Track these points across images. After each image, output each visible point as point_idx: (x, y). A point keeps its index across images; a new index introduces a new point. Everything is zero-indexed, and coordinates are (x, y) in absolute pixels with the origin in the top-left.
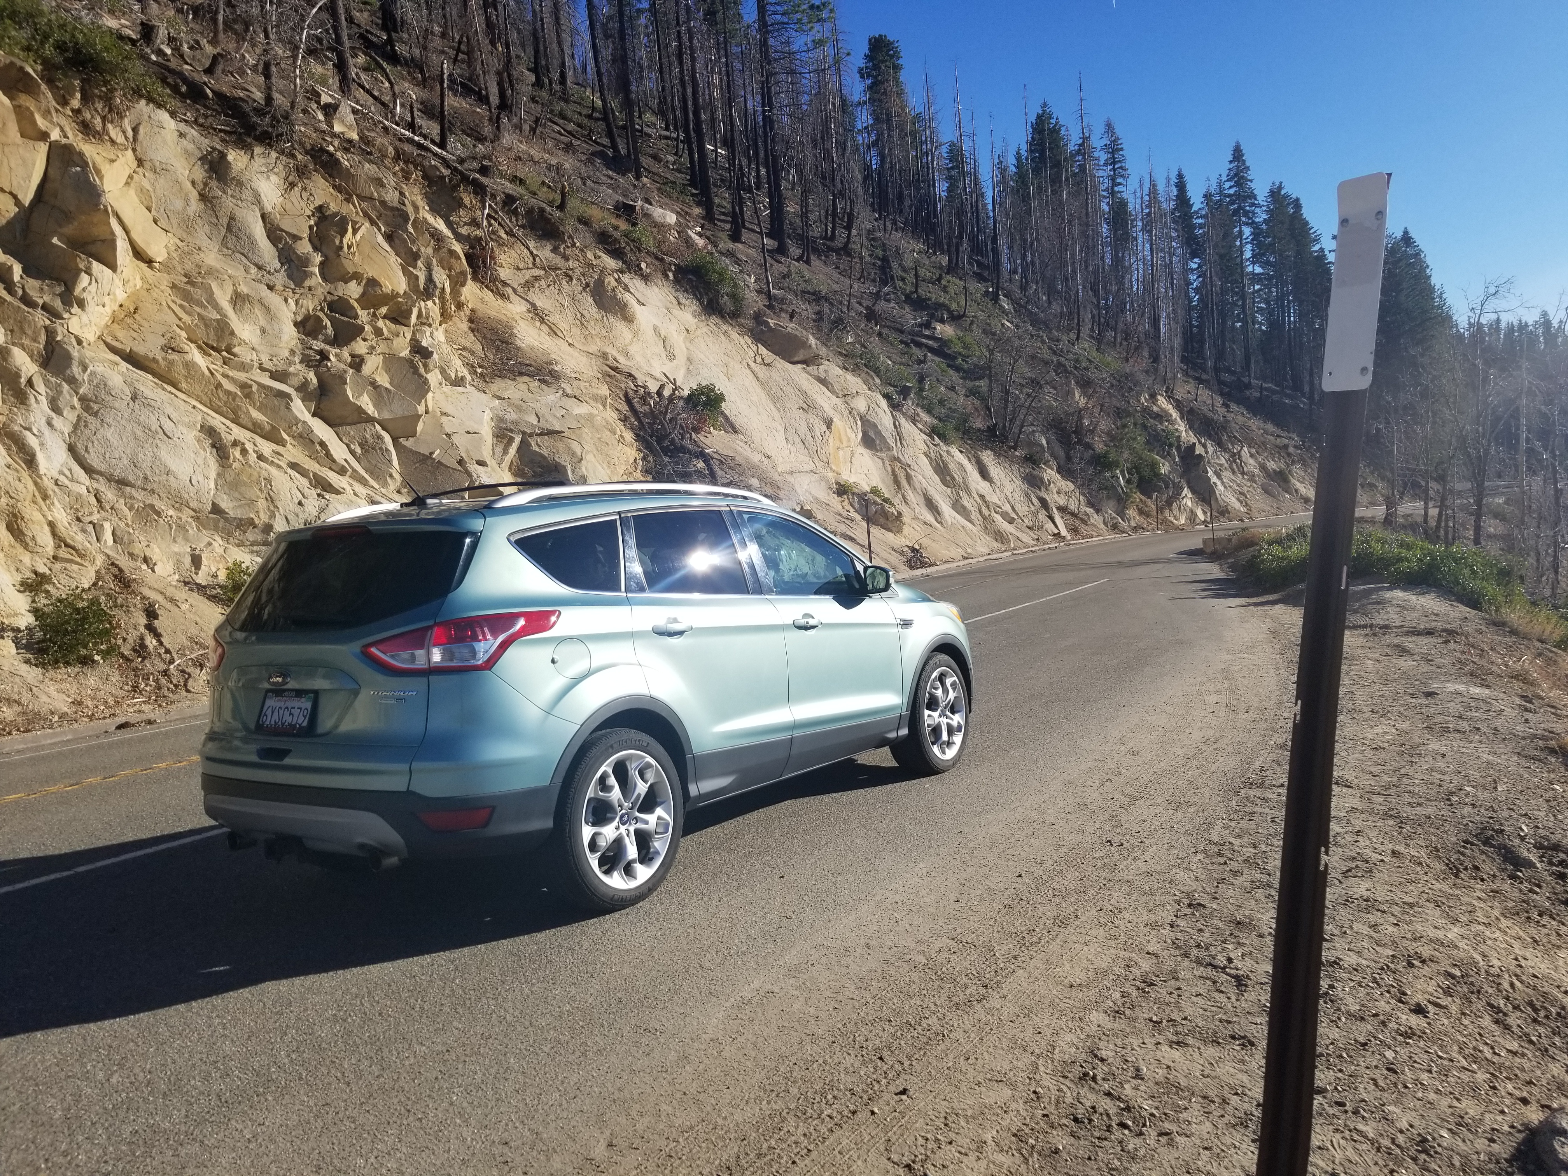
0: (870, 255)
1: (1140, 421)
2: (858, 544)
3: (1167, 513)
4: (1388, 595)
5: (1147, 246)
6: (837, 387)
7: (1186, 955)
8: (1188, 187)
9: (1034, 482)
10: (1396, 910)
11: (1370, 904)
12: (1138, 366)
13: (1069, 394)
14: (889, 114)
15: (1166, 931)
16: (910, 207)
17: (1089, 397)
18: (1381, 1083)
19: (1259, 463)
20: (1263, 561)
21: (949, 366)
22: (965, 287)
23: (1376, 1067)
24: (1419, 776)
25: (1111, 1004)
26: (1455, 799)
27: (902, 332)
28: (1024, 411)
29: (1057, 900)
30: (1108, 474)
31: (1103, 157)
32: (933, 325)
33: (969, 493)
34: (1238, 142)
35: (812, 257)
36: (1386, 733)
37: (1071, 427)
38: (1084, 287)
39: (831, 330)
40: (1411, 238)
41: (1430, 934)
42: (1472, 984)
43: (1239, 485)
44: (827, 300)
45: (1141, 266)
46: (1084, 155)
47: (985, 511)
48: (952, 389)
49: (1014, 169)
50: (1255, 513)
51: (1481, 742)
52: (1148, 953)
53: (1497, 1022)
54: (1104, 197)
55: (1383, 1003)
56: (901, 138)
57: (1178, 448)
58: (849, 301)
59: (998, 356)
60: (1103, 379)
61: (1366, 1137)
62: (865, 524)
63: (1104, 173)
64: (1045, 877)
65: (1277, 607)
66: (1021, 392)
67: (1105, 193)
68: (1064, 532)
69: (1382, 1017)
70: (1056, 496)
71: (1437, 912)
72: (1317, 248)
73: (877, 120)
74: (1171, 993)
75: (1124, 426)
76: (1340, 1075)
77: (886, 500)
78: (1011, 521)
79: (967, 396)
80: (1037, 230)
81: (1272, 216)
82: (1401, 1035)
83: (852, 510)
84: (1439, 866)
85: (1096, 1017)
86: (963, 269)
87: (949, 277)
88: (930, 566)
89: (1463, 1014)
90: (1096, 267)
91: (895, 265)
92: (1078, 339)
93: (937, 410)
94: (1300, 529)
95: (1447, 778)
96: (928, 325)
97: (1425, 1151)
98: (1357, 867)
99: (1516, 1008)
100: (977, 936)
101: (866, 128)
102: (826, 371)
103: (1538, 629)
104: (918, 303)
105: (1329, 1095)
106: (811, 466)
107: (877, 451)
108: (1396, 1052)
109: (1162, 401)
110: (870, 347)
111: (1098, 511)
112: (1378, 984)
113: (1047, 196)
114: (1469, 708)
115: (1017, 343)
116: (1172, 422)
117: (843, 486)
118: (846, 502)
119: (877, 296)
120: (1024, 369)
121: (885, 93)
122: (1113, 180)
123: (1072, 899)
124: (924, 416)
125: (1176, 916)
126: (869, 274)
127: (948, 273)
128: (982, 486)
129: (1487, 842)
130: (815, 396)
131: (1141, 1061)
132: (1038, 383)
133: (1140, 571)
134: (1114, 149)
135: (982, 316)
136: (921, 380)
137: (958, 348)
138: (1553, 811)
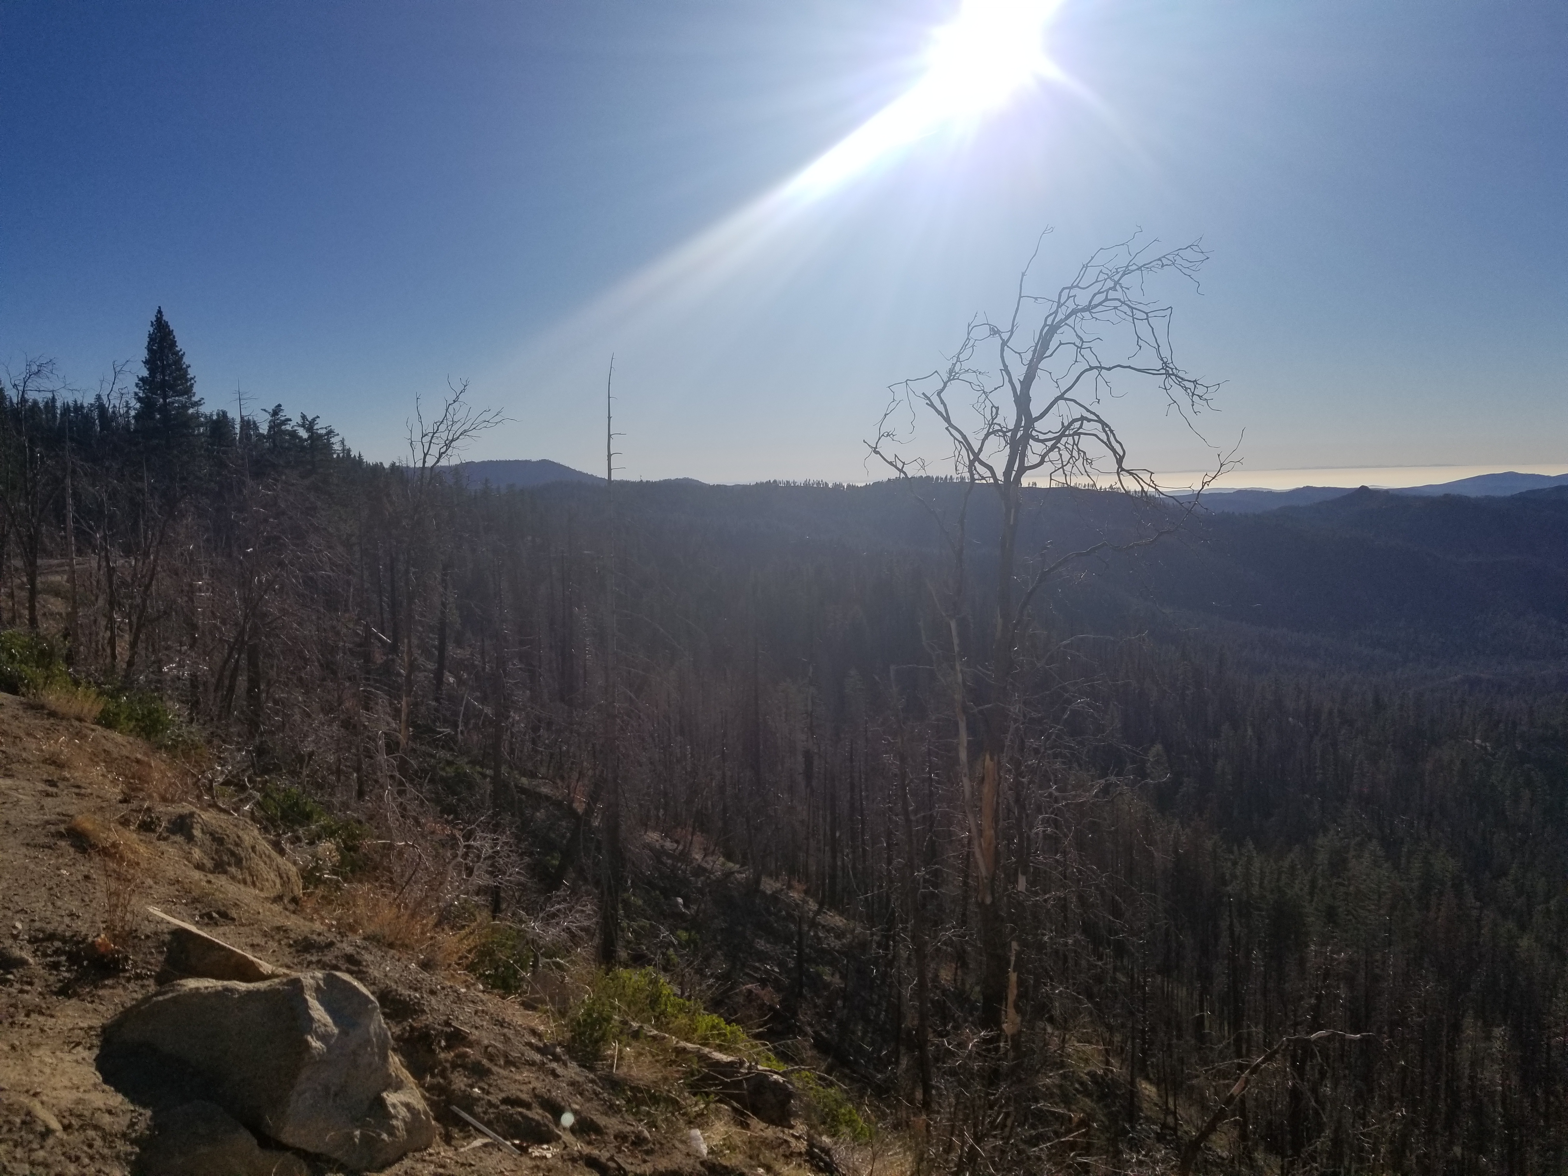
103: (75, 708)
138: (53, 897)
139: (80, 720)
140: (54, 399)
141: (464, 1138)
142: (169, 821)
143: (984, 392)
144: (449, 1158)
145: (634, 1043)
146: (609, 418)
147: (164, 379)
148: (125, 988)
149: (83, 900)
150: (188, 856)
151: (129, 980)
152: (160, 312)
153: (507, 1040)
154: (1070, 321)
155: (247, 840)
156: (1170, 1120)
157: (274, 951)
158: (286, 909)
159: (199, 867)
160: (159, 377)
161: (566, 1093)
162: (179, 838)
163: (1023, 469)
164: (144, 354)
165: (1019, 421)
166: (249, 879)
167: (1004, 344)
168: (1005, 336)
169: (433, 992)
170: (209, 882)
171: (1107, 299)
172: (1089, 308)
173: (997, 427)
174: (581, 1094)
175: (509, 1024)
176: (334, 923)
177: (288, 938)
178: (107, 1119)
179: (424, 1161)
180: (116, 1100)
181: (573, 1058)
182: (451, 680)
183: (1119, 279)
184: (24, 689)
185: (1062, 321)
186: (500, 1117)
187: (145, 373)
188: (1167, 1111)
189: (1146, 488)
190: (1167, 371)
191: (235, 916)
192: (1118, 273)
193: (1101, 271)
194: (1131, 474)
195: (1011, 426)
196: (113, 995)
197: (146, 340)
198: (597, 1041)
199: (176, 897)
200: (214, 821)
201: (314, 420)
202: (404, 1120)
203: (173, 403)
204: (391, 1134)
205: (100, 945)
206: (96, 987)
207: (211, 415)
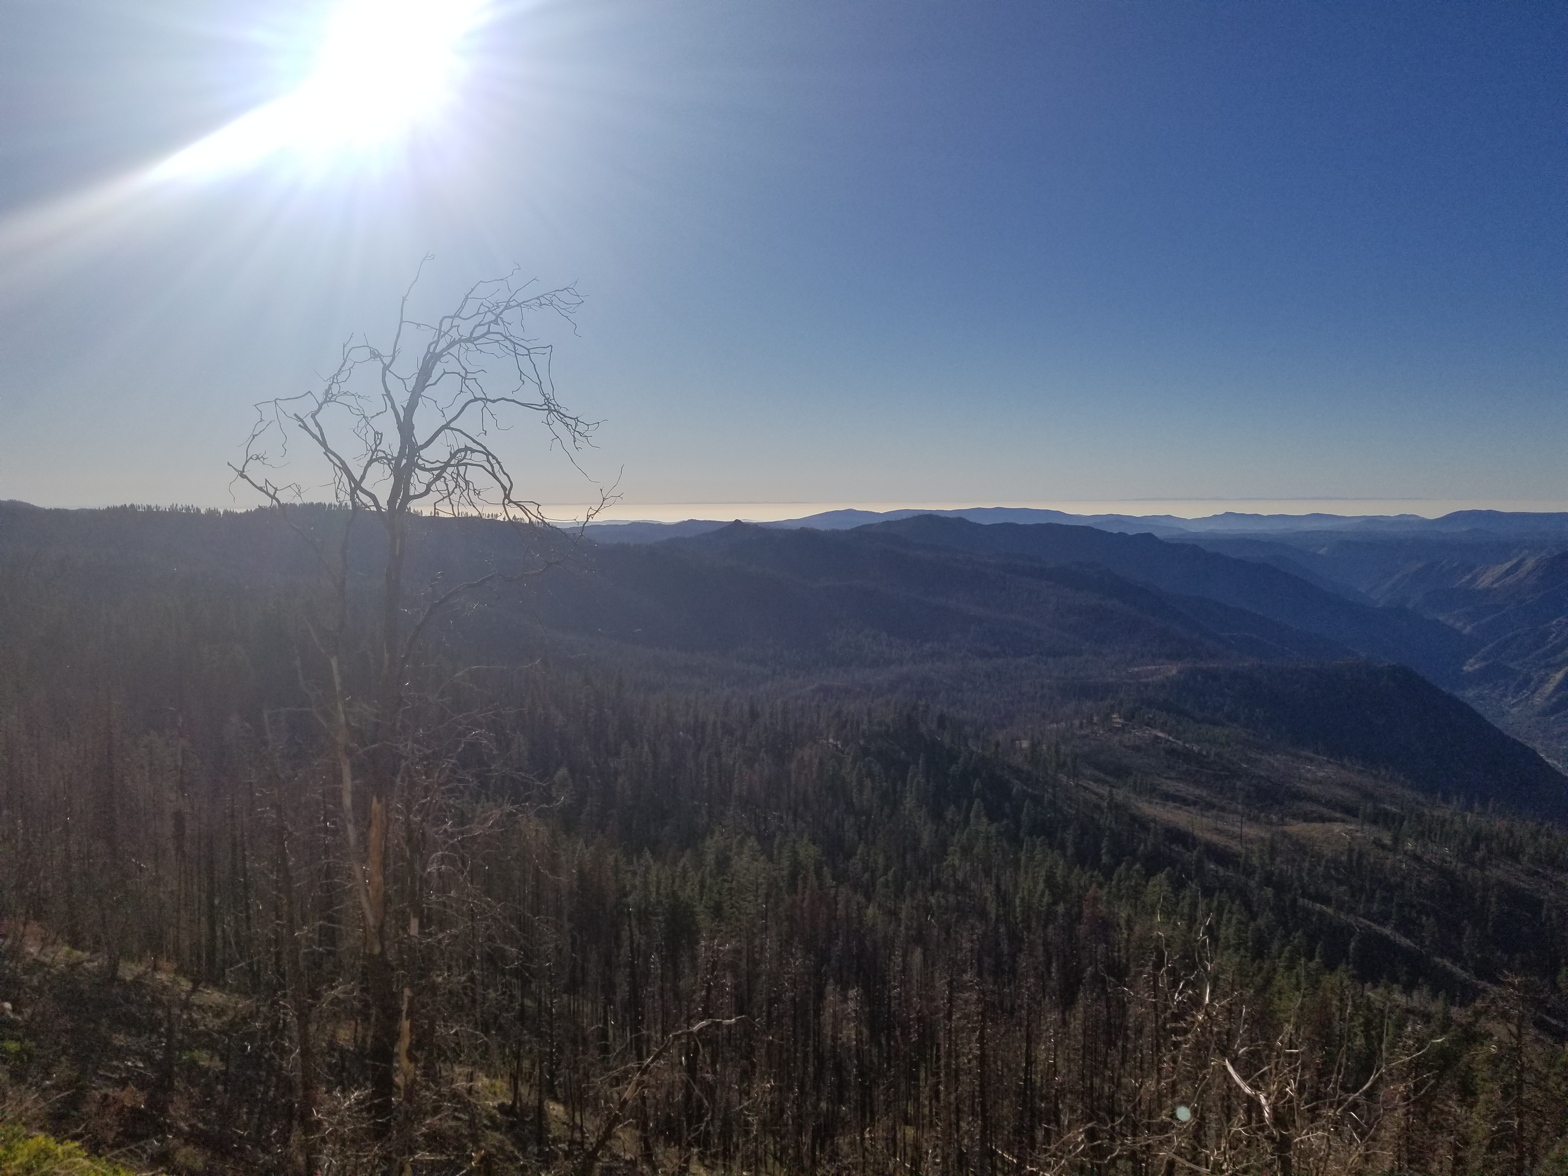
143: (364, 417)
154: (454, 350)
156: (577, 1136)
163: (408, 498)
165: (402, 448)
167: (386, 368)
168: (387, 361)
171: (489, 332)
172: (471, 340)
173: (381, 454)
183: (501, 313)
185: (444, 350)
188: (573, 1127)
189: (534, 519)
190: (550, 407)
192: (498, 307)
193: (482, 304)
194: (519, 506)
195: (396, 455)
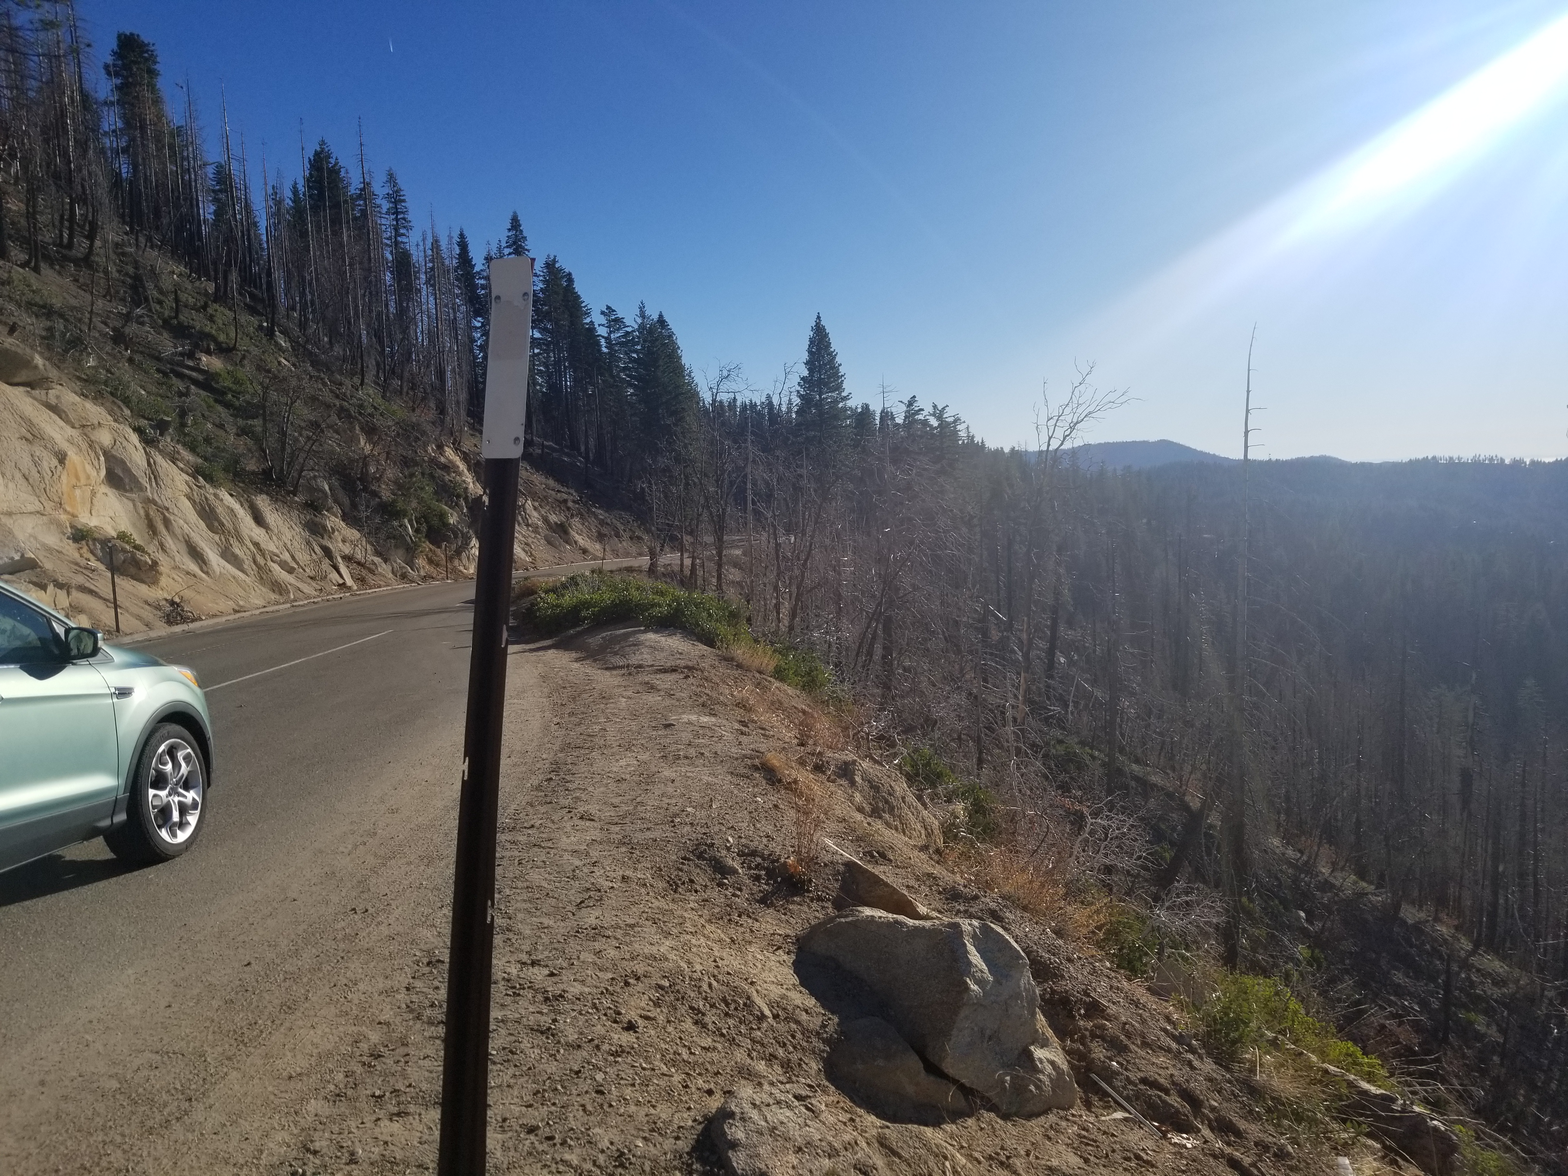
0: (119, 271)
1: (427, 471)
2: (100, 597)
3: (456, 562)
4: (642, 637)
5: (431, 299)
6: (72, 416)
7: (418, 1017)
8: (470, 247)
9: (316, 529)
10: (619, 933)
11: (598, 932)
12: (425, 416)
13: (354, 439)
14: (143, 121)
15: (402, 996)
16: (170, 224)
17: (375, 444)
18: (589, 1108)
19: (542, 516)
20: (539, 609)
21: (216, 401)
22: (235, 318)
23: (587, 1092)
24: (652, 801)
25: (332, 1087)
26: (678, 820)
27: (158, 359)
28: (303, 455)
29: (287, 984)
30: (396, 523)
31: (386, 206)
32: (197, 356)
33: (240, 539)
34: (515, 213)
35: (42, 264)
36: (628, 765)
37: (356, 474)
38: (368, 333)
39: (66, 351)
40: (664, 321)
41: (646, 951)
42: (678, 991)
43: (524, 536)
44: (62, 316)
45: (425, 318)
46: (365, 200)
47: (259, 559)
48: (221, 426)
49: (291, 203)
50: (539, 563)
51: (704, 766)
52: (380, 1023)
53: (696, 1023)
54: (387, 245)
55: (599, 1027)
56: (158, 150)
57: (466, 499)
58: (90, 319)
59: (273, 395)
60: (389, 427)
61: (571, 1166)
62: (109, 575)
63: (386, 222)
64: (278, 961)
65: (551, 652)
66: (301, 435)
67: (388, 242)
68: (349, 582)
69: (596, 1042)
70: (340, 545)
71: (654, 929)
72: (588, 320)
73: (128, 124)
74: (398, 1061)
75: (412, 475)
76: (553, 1108)
77: (137, 547)
78: (291, 571)
79: (238, 435)
80: (316, 269)
81: (548, 286)
82: (612, 1055)
83: (92, 558)
84: (661, 885)
85: (315, 1106)
86: (233, 299)
87: (216, 306)
88: (193, 621)
89: (669, 1022)
90: (379, 314)
91: (150, 285)
92: (362, 384)
93: (202, 448)
94: (572, 578)
95: (673, 801)
96: (191, 355)
97: (622, 1165)
98: (590, 897)
99: (713, 1006)
100: (188, 1043)
101: (114, 131)
102: (58, 397)
103: (757, 663)
104: (180, 331)
105: (540, 1132)
106: (37, 506)
107: (126, 491)
108: (606, 1073)
109: (449, 452)
110: (117, 373)
111: (386, 561)
112: (597, 1009)
113: (327, 236)
114: (697, 736)
115: (294, 382)
116: (460, 474)
117: (81, 530)
118: (85, 550)
119: (127, 318)
120: (304, 412)
121: (137, 97)
122: (396, 230)
123: (305, 980)
124: (186, 454)
125: (413, 978)
126: (117, 292)
127: (215, 301)
128: (258, 533)
129: (700, 857)
130: (43, 425)
131: (357, 1143)
132: (319, 426)
133: (425, 621)
134: (396, 199)
135: (255, 351)
136: (183, 414)
137: (228, 383)
138: (753, 821)
139: (760, 672)
140: (735, 399)
141: (1104, 1108)
142: (836, 766)
144: (1092, 1123)
145: (1275, 1053)
146: (1248, 392)
147: (820, 378)
148: (810, 907)
149: (776, 826)
150: (851, 798)
151: (812, 900)
152: (819, 317)
153: (1143, 1021)
155: (899, 792)
157: (926, 895)
158: (931, 859)
159: (860, 810)
160: (816, 376)
161: (1204, 1087)
162: (843, 782)
164: (805, 356)
166: (899, 826)
169: (1070, 960)
170: (869, 824)
174: (1219, 1092)
175: (1144, 1006)
176: (973, 878)
177: (937, 885)
178: (804, 1017)
179: (1068, 1120)
180: (811, 1002)
181: (1209, 1054)
182: (1062, 660)
184: (719, 644)
186: (1138, 1096)
187: (806, 373)
191: (892, 858)
196: (800, 911)
197: (807, 343)
198: (1234, 1042)
199: (844, 833)
200: (871, 771)
201: (944, 409)
202: (1049, 1076)
203: (827, 398)
204: (1037, 1087)
205: (790, 865)
206: (788, 902)
207: (857, 408)
